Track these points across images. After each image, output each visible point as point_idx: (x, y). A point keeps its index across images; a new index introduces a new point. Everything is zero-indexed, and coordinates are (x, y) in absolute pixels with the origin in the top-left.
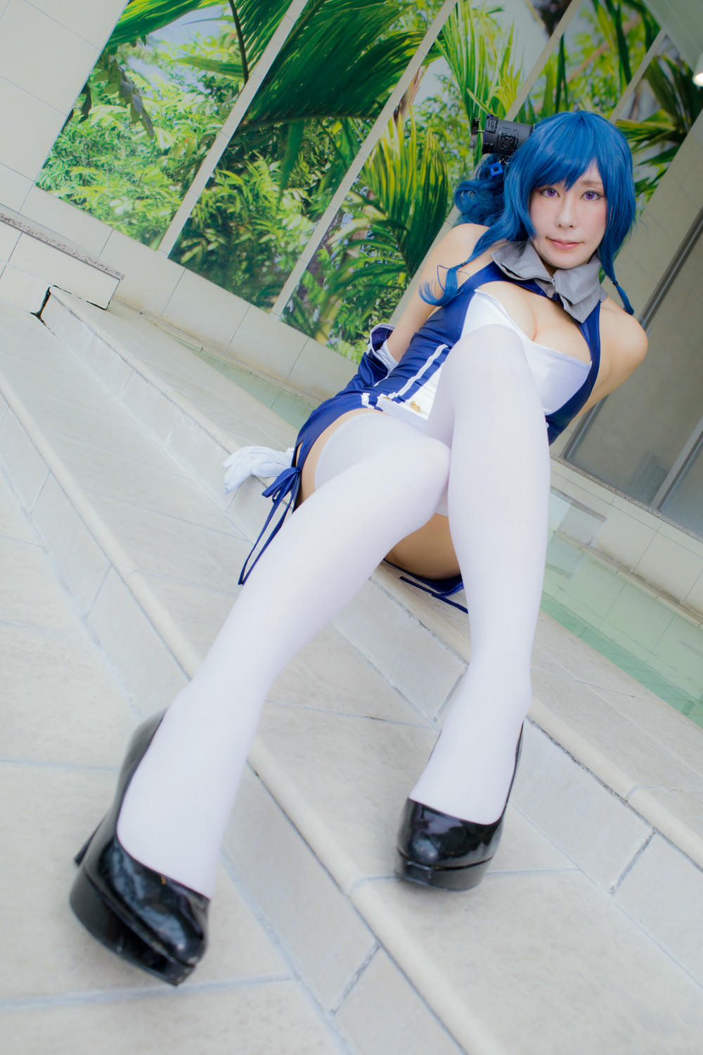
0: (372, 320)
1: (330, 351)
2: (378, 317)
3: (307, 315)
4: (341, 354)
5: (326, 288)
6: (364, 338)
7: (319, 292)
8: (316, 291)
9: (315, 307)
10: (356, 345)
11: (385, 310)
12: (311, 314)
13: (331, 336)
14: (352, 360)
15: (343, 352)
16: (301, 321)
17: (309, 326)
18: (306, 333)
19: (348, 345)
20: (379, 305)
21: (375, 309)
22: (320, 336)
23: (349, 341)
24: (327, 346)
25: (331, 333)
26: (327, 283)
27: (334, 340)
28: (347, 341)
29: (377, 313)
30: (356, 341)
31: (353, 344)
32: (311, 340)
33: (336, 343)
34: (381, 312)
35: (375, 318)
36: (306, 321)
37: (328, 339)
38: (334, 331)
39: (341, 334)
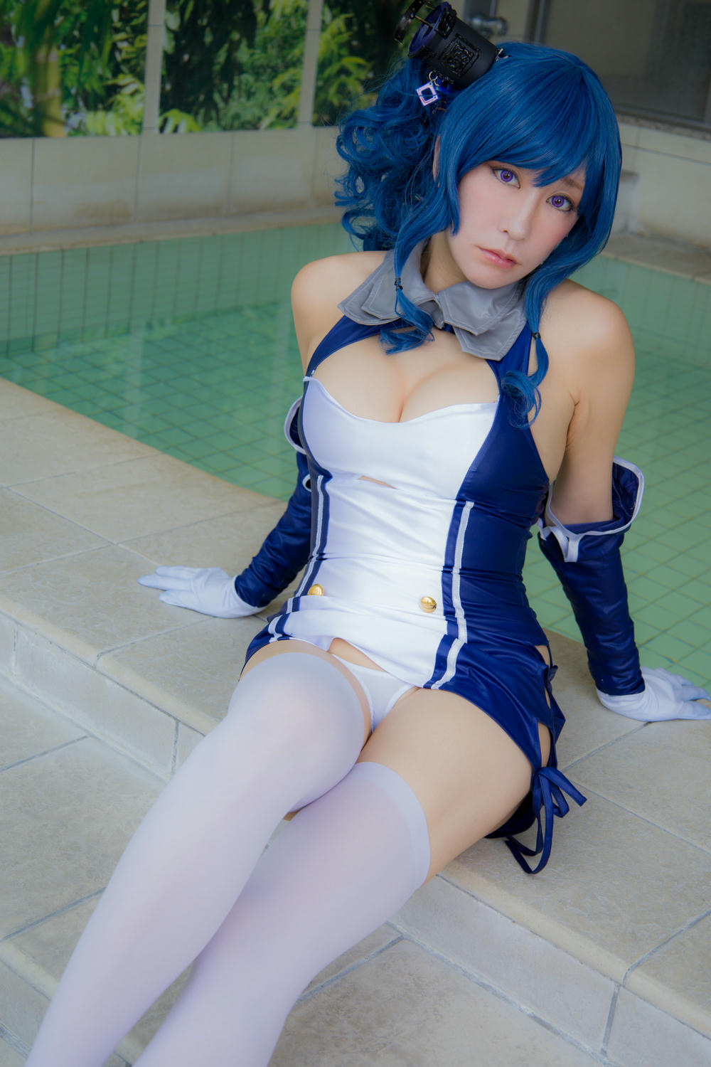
0: (120, 51)
1: (78, 141)
2: (126, 40)
3: (12, 106)
4: (97, 135)
5: (21, 43)
6: (121, 87)
7: (14, 55)
8: (7, 59)
9: (19, 84)
10: (114, 108)
11: (135, 22)
12: (18, 99)
13: (68, 116)
14: (119, 134)
15: (100, 131)
16: (8, 120)
17: (25, 122)
18: (24, 135)
19: (101, 114)
20: (121, 19)
21: (117, 31)
22: (51, 128)
23: (100, 106)
24: (70, 135)
25: (64, 112)
26: (18, 34)
27: (75, 120)
28: (96, 109)
29: (122, 35)
30: (111, 100)
31: (108, 108)
32: (39, 142)
33: (81, 123)
34: (128, 29)
35: (124, 46)
36: (16, 115)
37: (64, 124)
38: (68, 105)
39: (81, 103)
